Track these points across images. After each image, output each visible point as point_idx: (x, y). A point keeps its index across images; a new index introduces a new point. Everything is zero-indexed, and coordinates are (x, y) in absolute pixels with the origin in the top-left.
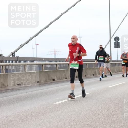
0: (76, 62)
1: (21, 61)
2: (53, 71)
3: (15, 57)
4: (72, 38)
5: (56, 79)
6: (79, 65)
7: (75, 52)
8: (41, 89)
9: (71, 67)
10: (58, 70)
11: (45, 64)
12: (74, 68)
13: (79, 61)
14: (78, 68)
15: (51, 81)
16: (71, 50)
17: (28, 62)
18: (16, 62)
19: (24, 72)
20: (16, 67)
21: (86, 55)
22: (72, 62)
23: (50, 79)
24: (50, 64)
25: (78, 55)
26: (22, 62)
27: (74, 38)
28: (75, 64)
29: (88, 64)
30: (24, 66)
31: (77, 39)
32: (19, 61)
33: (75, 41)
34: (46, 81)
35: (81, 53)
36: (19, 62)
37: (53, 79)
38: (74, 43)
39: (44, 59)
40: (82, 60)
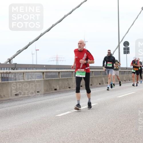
0: (83, 70)
1: (19, 68)
2: (54, 79)
3: (12, 64)
4: (79, 44)
5: (58, 89)
6: (86, 73)
7: (82, 59)
8: (42, 100)
9: (76, 75)
10: (60, 78)
11: (47, 72)
12: (81, 76)
13: (86, 68)
14: (84, 76)
15: (52, 91)
16: (77, 57)
17: (27, 70)
18: (13, 70)
19: (23, 80)
20: (13, 75)
21: (93, 63)
22: (79, 70)
23: (52, 89)
24: (51, 72)
25: (85, 62)
26: (20, 70)
27: (81, 44)
28: (82, 72)
29: (94, 71)
30: (22, 74)
31: (85, 45)
32: (17, 68)
33: (82, 47)
34: (47, 91)
35: (88, 60)
36: (17, 70)
37: (55, 88)
38: (81, 49)
39: (45, 66)
40: (89, 67)
